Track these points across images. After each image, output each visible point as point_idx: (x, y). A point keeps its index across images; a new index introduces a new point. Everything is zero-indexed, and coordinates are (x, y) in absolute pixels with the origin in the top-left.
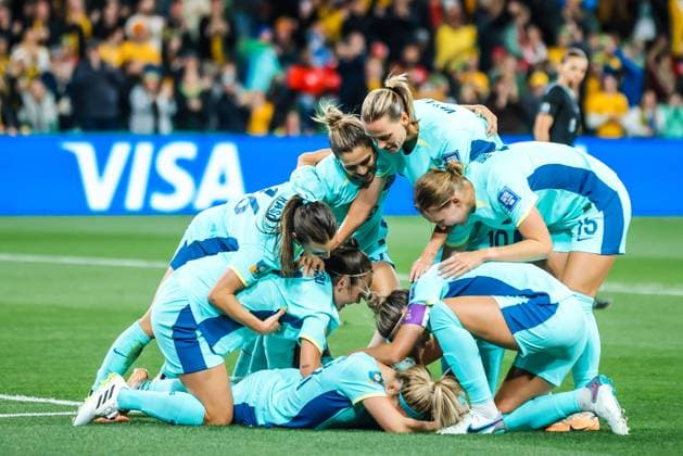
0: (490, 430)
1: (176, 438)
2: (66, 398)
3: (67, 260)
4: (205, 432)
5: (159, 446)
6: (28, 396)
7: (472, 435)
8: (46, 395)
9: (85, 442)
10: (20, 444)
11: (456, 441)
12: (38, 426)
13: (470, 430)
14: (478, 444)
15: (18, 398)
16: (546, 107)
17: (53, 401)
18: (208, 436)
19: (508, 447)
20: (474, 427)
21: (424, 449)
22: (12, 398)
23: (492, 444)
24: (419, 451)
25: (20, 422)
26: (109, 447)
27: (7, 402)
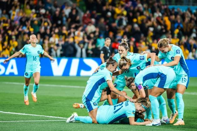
0: (158, 125)
1: (86, 126)
2: (62, 117)
3: (62, 86)
4: (93, 125)
5: (83, 128)
6: (53, 116)
7: (154, 126)
8: (57, 116)
9: (66, 127)
10: (51, 127)
11: (150, 127)
12: (55, 123)
13: (153, 125)
14: (155, 128)
15: (51, 117)
16: (102, 52)
17: (58, 117)
18: (94, 126)
19: (161, 129)
20: (154, 124)
21: (142, 129)
22: (49, 117)
23: (158, 128)
24: (141, 129)
25: (51, 122)
26: (71, 128)
27: (48, 118)
